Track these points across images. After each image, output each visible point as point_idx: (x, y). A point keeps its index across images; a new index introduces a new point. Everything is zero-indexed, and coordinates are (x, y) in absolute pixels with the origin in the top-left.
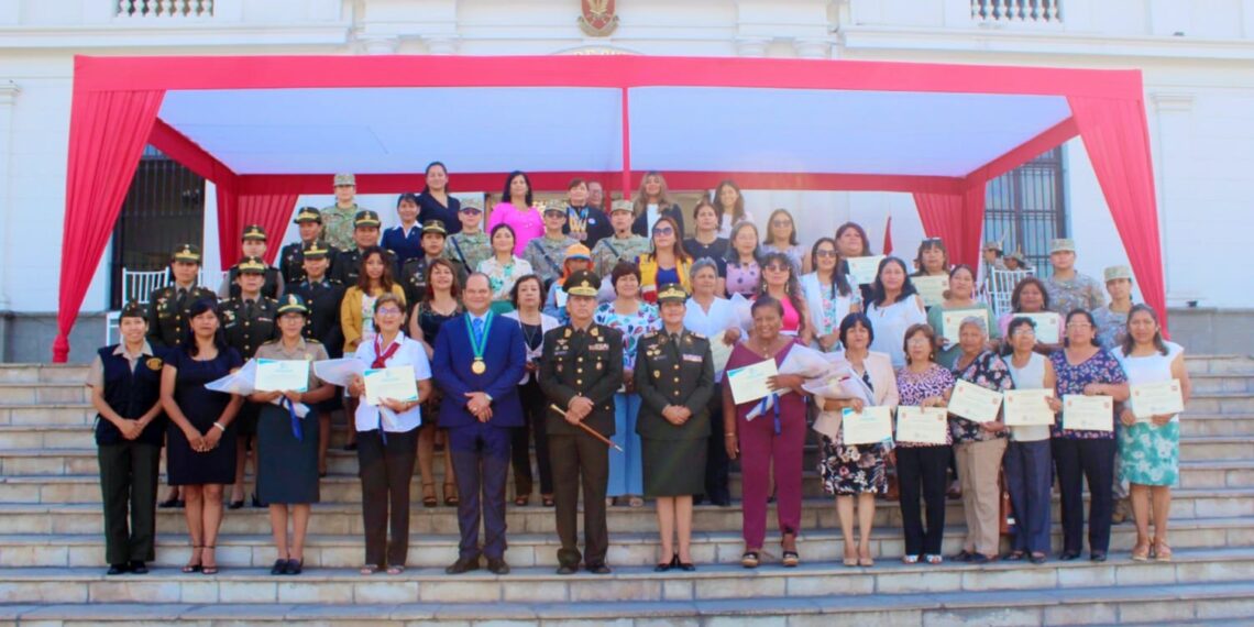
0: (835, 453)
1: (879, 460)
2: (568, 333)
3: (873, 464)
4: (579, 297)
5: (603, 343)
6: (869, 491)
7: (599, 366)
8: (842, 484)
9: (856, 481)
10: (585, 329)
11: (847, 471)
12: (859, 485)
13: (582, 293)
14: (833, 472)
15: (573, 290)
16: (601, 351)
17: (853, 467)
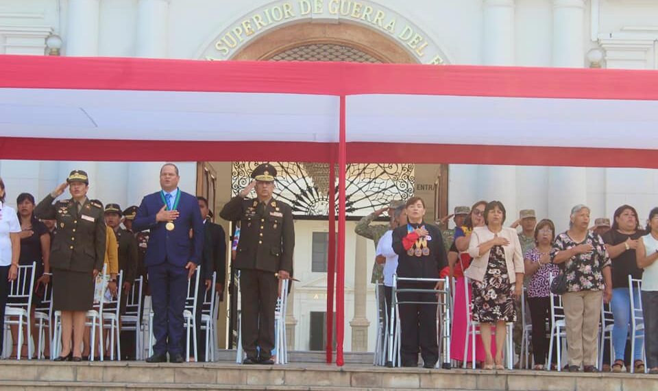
0: (480, 295)
1: (509, 298)
2: (255, 204)
3: (505, 301)
4: (262, 182)
5: (278, 212)
6: (503, 319)
7: (275, 226)
8: (485, 315)
9: (494, 313)
10: (266, 202)
11: (488, 306)
12: (496, 315)
13: (264, 180)
14: (478, 307)
15: (258, 177)
16: (278, 217)
17: (492, 303)
